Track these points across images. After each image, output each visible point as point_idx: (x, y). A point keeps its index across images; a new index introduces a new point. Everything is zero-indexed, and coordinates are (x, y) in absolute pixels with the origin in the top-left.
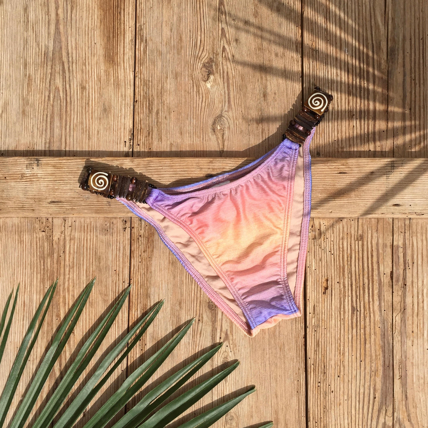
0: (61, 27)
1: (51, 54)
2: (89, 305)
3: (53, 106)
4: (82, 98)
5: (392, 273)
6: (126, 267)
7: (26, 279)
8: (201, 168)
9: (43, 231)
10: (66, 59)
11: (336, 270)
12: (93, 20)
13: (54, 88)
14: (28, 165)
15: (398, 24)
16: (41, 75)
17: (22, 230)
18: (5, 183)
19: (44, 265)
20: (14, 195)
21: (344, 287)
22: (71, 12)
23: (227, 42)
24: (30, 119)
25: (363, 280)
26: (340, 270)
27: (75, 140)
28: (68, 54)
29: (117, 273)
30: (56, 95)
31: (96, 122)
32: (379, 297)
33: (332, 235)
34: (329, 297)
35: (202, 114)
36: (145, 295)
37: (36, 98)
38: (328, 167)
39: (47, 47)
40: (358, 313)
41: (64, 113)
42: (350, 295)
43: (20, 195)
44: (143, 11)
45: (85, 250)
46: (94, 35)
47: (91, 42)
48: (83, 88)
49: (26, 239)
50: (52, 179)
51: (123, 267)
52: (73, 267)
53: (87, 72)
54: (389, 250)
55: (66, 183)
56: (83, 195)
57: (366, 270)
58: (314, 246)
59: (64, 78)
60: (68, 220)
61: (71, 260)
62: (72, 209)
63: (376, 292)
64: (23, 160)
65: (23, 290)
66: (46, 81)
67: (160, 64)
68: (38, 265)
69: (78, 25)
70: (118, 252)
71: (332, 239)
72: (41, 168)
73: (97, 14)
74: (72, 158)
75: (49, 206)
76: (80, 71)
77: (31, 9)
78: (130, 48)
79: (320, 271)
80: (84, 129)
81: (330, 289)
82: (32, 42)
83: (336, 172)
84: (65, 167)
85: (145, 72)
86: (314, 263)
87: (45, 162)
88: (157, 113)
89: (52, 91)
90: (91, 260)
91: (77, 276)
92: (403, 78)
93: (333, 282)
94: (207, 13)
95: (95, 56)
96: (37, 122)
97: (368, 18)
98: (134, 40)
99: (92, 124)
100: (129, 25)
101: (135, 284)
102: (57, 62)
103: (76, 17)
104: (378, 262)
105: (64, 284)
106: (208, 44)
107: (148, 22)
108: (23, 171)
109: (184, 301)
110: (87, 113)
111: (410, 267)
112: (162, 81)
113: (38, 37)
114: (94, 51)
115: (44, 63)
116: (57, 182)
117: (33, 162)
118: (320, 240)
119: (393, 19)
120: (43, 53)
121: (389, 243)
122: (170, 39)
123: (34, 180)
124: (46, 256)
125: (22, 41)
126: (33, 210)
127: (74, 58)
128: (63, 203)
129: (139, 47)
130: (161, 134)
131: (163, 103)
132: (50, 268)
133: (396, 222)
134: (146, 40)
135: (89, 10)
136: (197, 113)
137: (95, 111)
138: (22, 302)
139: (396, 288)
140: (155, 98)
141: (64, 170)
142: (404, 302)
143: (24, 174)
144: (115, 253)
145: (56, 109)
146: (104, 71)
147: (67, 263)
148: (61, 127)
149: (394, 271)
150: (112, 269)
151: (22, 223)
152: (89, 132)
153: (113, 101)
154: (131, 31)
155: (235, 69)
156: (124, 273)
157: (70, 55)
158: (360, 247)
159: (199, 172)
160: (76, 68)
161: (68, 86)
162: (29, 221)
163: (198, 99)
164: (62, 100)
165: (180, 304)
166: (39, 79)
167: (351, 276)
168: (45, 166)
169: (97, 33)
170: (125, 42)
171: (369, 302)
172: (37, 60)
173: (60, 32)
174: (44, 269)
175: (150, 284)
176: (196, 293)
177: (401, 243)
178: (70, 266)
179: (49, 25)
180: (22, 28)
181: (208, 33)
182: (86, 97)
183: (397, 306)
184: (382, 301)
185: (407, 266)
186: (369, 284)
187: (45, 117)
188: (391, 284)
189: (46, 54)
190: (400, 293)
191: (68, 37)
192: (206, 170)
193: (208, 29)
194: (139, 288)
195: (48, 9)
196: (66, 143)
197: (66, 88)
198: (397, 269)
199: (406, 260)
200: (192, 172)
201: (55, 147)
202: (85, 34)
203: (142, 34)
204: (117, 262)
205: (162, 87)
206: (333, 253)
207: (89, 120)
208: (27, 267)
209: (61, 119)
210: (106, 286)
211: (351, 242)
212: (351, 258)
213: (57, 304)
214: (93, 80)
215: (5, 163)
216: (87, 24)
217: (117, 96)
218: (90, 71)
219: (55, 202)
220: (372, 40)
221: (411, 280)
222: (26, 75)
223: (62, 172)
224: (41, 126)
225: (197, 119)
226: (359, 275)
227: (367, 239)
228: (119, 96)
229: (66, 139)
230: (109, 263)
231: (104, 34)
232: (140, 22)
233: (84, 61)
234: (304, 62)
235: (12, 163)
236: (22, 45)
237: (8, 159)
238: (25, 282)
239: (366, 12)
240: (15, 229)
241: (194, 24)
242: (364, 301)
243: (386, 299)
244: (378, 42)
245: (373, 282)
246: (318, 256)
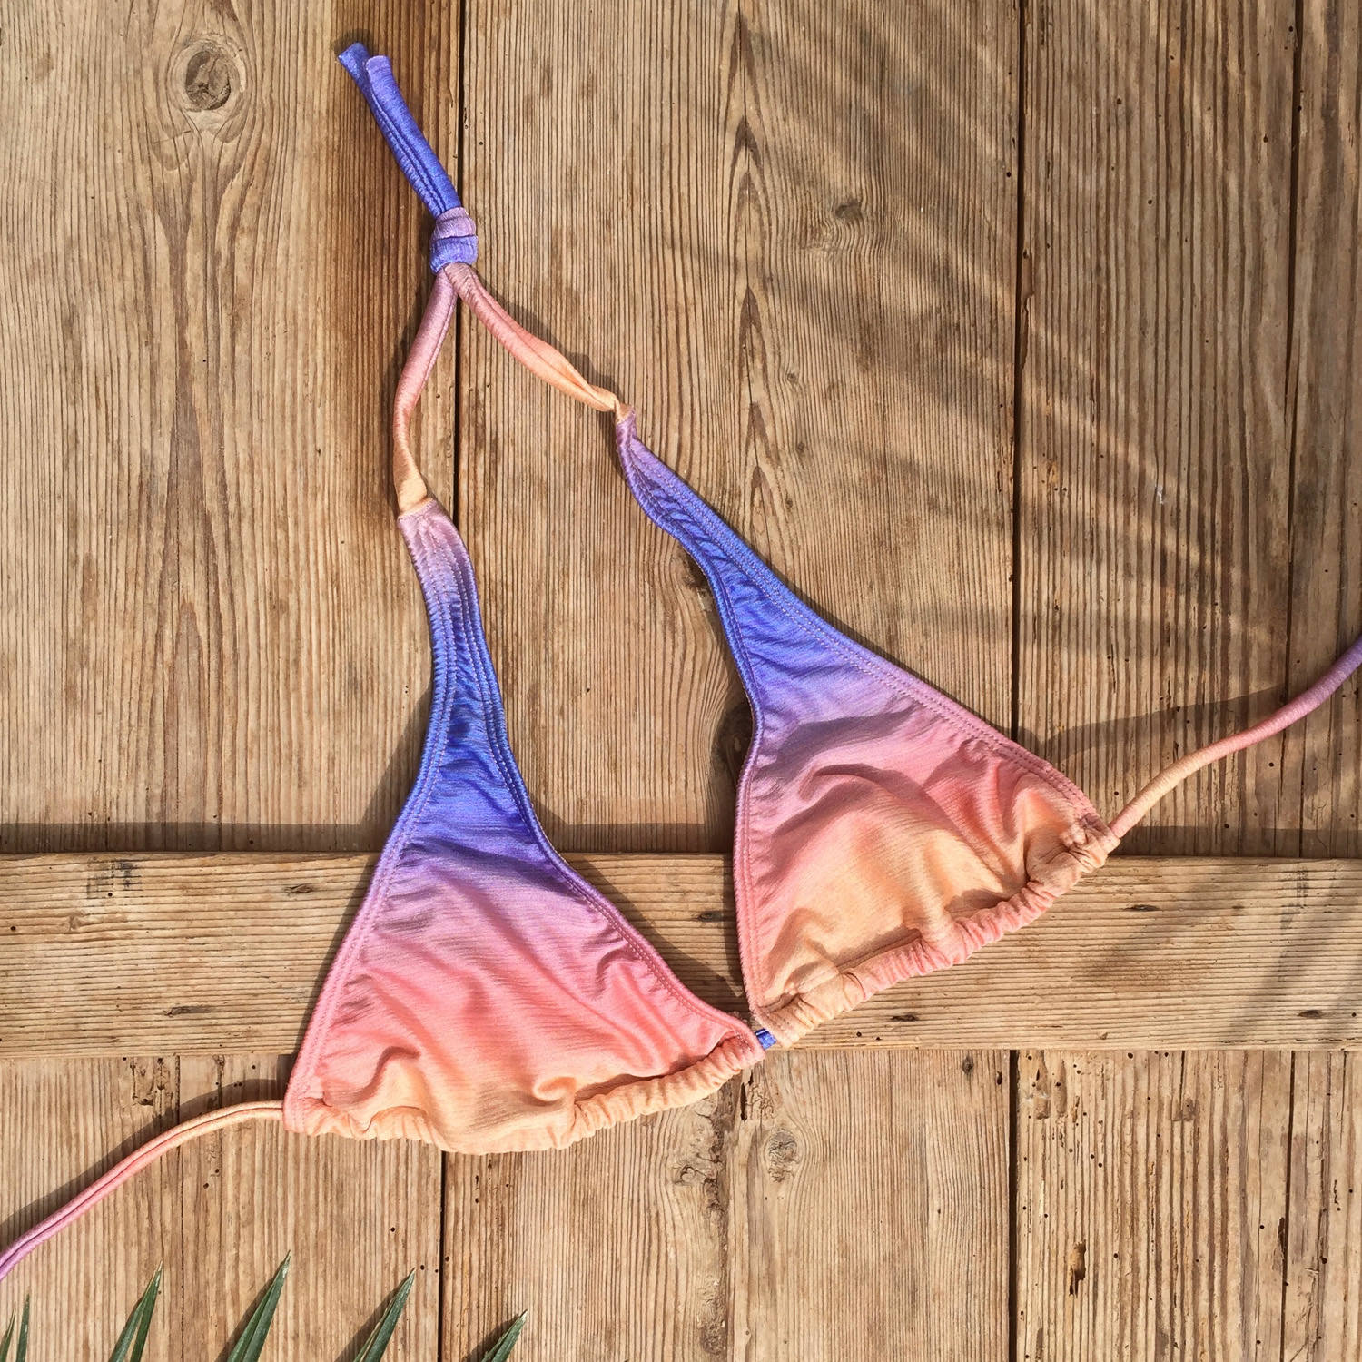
0: (198, 390)
1: (162, 487)
2: (307, 1347)
3: (173, 670)
4: (274, 644)
5: (1284, 1223)
6: (431, 1220)
7: (92, 1264)
8: (685, 892)
9: (146, 1102)
10: (216, 506)
11: (1110, 1217)
12: (311, 370)
13: (175, 606)
14: (92, 882)
15: (1329, 407)
16: (131, 558)
17: (73, 1102)
18: (13, 947)
19: (150, 1218)
20: (47, 988)
21: (1135, 1269)
22: (233, 336)
23: (768, 456)
24: (91, 715)
25: (1195, 1246)
26: (1123, 1216)
27: (252, 790)
28: (224, 487)
29: (401, 1237)
30: (184, 631)
31: (324, 728)
32: (1243, 1299)
33: (1102, 1104)
34: (1087, 1301)
35: (683, 700)
36: (494, 1309)
37: (112, 643)
38: (1097, 889)
39: (149, 462)
40: (1177, 1352)
41: (213, 694)
42: (1152, 1294)
43: (65, 988)
44: (482, 338)
45: (291, 1163)
46: (314, 421)
47: (305, 447)
48: (279, 608)
49: (86, 1130)
50: (177, 932)
51: (419, 1218)
52: (251, 1222)
53: (291, 551)
54: (1278, 1151)
55: (225, 946)
56: (286, 984)
57: (1204, 1214)
58: (1044, 1138)
59: (210, 572)
60: (231, 1062)
61: (243, 1199)
62: (249, 1034)
63: (1234, 1284)
64: (74, 868)
65: (81, 1303)
66: (146, 582)
67: (540, 526)
68: (131, 1215)
69: (256, 386)
70: (402, 1168)
71: (1101, 1118)
72: (140, 893)
73: (322, 346)
74: (245, 857)
75: (168, 1023)
76: (266, 548)
77: (88, 325)
78: (439, 468)
79: (1062, 1222)
80: (284, 751)
81: (1092, 1275)
82: (95, 446)
83: (1124, 906)
84: (224, 891)
85: (493, 555)
86: (1042, 1196)
87: (152, 872)
88: (534, 696)
89: (169, 616)
90: (312, 1198)
91: (263, 1251)
92: (1337, 589)
93: (1102, 1255)
94: (701, 353)
95: (319, 496)
96: (117, 725)
97: (1233, 385)
98: (452, 442)
99: (311, 733)
100: (435, 389)
101: (459, 1274)
102: (186, 517)
103: (250, 355)
104: (1243, 1191)
105: (220, 1278)
106: (704, 458)
107: (500, 379)
108: (75, 903)
109: (623, 1326)
110: (293, 696)
111: (1342, 1203)
112: (547, 586)
113: (116, 424)
114: (315, 478)
115: (139, 519)
116: (196, 940)
117: (109, 874)
118: (1063, 1119)
119: (1312, 389)
120: (135, 483)
121: (1278, 1128)
122: (577, 439)
123: (115, 934)
124: (157, 1186)
125: (59, 436)
126: (114, 1039)
127: (245, 503)
128: (218, 1015)
129: (472, 464)
130: (547, 768)
131: (552, 661)
132: (173, 1228)
133: (1302, 1061)
134: (494, 443)
135: (296, 331)
136: (667, 699)
137: (319, 690)
138: (77, 1342)
139: (1297, 1273)
140: (526, 643)
141: (217, 899)
142: (1319, 1316)
143: (80, 914)
144: (393, 1171)
145: (185, 679)
146: (351, 550)
147: (230, 1207)
148: (203, 741)
149: (1292, 1218)
150: (383, 1224)
151: (72, 1077)
152: (300, 761)
153: (381, 653)
154: (444, 410)
155: (794, 546)
156: (423, 1238)
157: (231, 491)
158: (1187, 1140)
159: (676, 906)
160: (254, 537)
161: (224, 600)
162: (96, 1069)
163: (669, 650)
164: (205, 650)
165: (610, 1335)
166: (122, 572)
167: (1158, 1235)
168: (151, 886)
169: (325, 413)
170: (423, 448)
171: (1211, 1316)
172: (115, 508)
173: (193, 410)
174: (151, 1230)
175: (511, 1272)
176: (661, 1300)
177: (1315, 1128)
178: (238, 1217)
179: (153, 382)
180: (57, 391)
181: (705, 420)
182: (288, 640)
183: (1297, 1330)
184: (1253, 1314)
185: (1332, 1200)
186: (1211, 1262)
187: (146, 706)
188: (1281, 1259)
189: (145, 486)
190: (1307, 1288)
191: (222, 427)
192: (702, 897)
193: (704, 407)
194: (475, 1288)
195: (150, 326)
196: (220, 800)
197: (217, 606)
198: (1303, 1211)
199: (1329, 1183)
200: (655, 905)
201: (183, 814)
202: (283, 417)
203: (480, 421)
204: (397, 1200)
205: (549, 608)
206: (1101, 1161)
207: (300, 720)
208: (92, 1227)
209: (202, 714)
210: (362, 1283)
211: (1159, 1125)
212: (1159, 1176)
213: (195, 1344)
214: (313, 579)
215: (12, 879)
216: (289, 379)
217: (396, 638)
218: (302, 549)
219: (189, 1012)
220: (1244, 461)
221: (1342, 1245)
222: (76, 562)
223: (212, 907)
224: (133, 738)
225: (666, 717)
226: (1182, 1232)
227: (1211, 1115)
228: (401, 634)
229: (220, 786)
230: (373, 1204)
231: (349, 418)
232: (473, 378)
233: (281, 513)
234: (1022, 528)
235: (38, 877)
236: (59, 453)
237: (20, 863)
238: (87, 1275)
239: (1225, 363)
240: (50, 1097)
241: (658, 389)
242: (1195, 1314)
243: (1263, 1308)
244: (1261, 464)
245: (1224, 1252)
246: (1054, 1171)
